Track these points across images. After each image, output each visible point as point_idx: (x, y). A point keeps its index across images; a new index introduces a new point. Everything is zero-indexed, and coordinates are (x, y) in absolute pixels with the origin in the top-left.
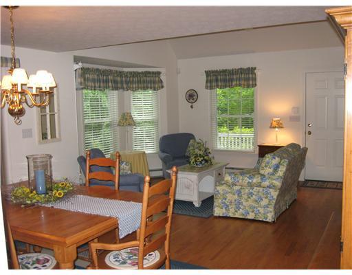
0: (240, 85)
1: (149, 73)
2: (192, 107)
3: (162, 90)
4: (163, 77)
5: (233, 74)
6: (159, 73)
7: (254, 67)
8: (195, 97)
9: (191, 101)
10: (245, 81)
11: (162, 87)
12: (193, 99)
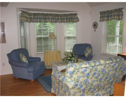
0: (114, 19)
1: (72, 14)
2: (95, 31)
3: (78, 22)
4: (78, 16)
5: (112, 13)
6: (76, 14)
7: (122, 8)
8: (96, 26)
9: (95, 28)
10: (117, 16)
11: (79, 21)
12: (95, 27)
